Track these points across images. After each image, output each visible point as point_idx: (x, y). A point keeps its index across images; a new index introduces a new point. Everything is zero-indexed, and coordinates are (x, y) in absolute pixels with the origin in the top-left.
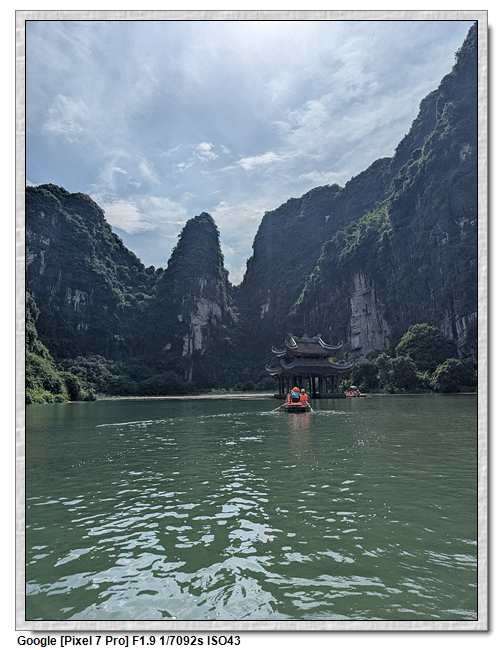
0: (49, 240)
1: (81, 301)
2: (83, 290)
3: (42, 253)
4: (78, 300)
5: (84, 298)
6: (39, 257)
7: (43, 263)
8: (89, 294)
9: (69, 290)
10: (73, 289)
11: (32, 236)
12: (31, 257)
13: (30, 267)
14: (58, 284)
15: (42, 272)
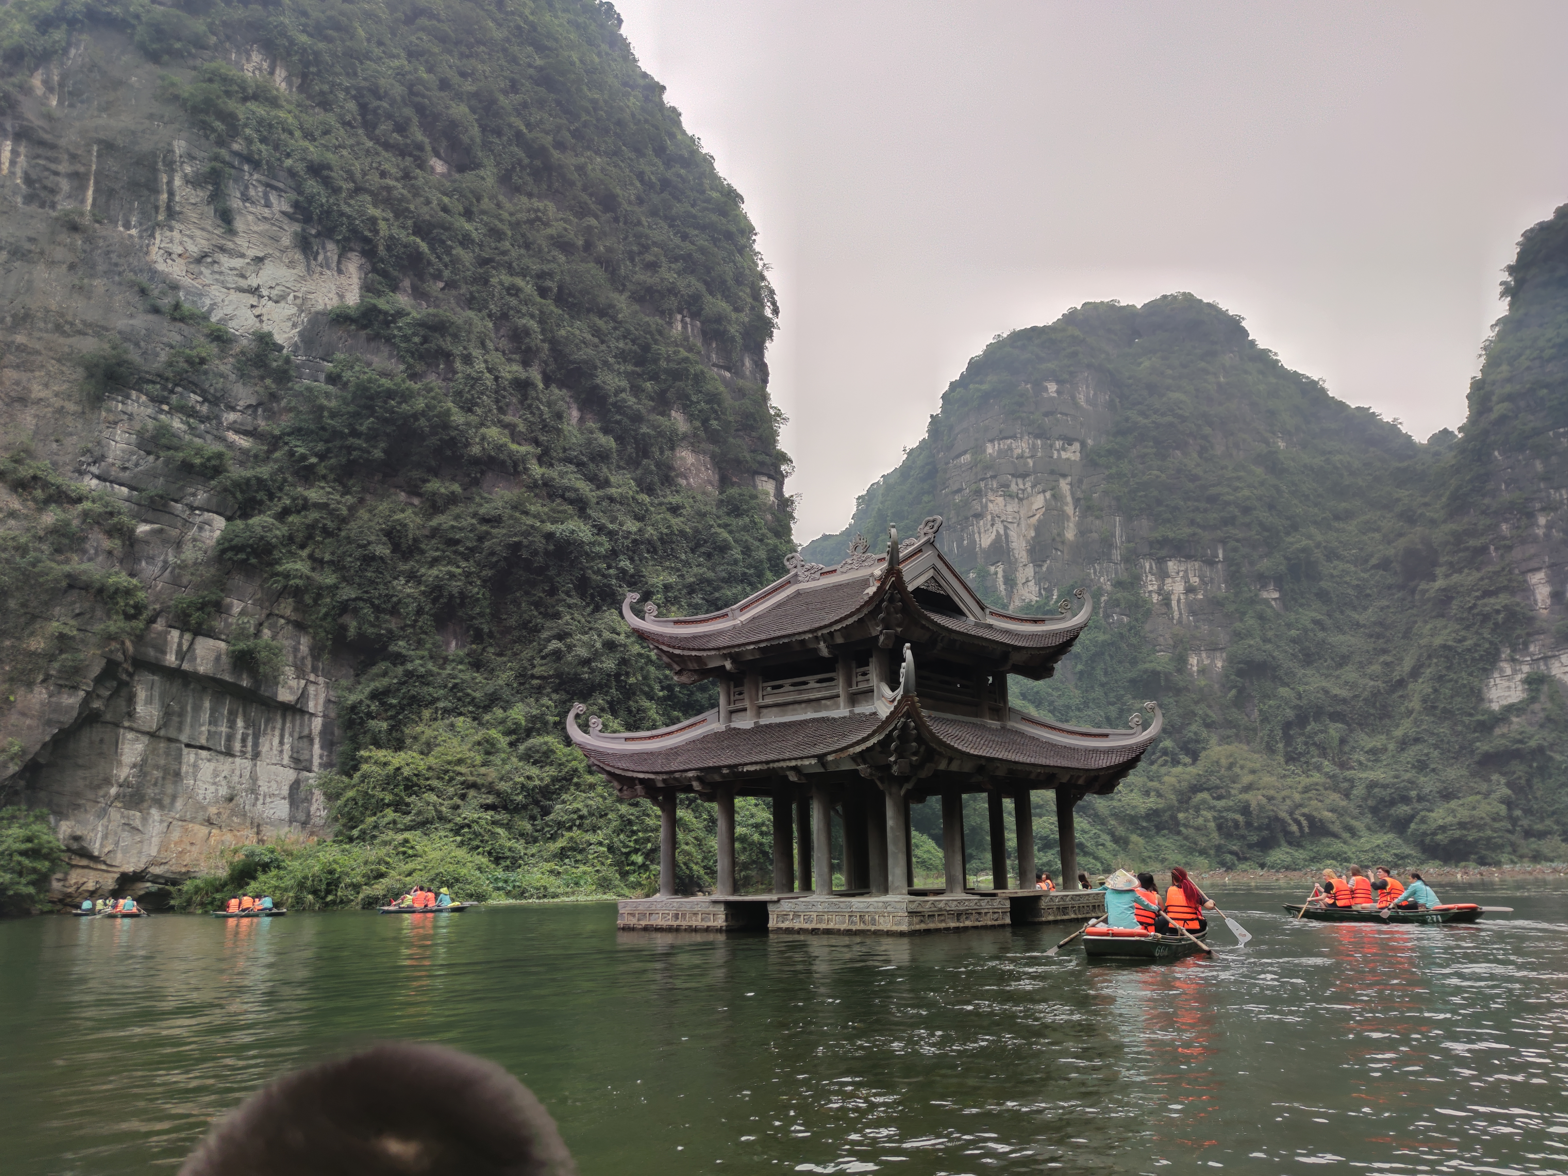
0: (1077, 446)
1: (1190, 590)
2: (1189, 557)
3: (1064, 486)
4: (1177, 588)
5: (1195, 580)
6: (1057, 497)
7: (1069, 509)
8: (1211, 562)
9: (1147, 564)
10: (1161, 561)
11: (1034, 448)
12: (1039, 501)
13: (1039, 528)
14: (1116, 555)
15: (1070, 534)
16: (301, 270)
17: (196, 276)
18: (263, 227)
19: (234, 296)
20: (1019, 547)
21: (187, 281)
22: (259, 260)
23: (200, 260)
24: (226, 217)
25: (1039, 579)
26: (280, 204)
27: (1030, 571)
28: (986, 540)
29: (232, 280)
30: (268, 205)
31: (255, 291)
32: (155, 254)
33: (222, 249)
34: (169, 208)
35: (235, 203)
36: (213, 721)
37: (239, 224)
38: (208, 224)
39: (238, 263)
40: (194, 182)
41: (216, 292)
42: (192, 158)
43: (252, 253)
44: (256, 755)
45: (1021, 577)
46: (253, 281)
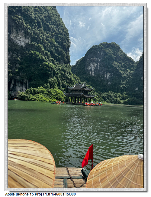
0: (100, 59)
1: (109, 76)
2: (110, 72)
3: (98, 63)
6: (97, 65)
7: (99, 66)
8: (112, 73)
9: (105, 73)
10: (107, 73)
11: (96, 59)
12: (96, 65)
13: (95, 68)
14: (102, 72)
15: (98, 69)
16: (25, 39)
17: (15, 39)
18: (21, 34)
19: (18, 41)
20: (93, 70)
21: (14, 39)
22: (21, 37)
23: (15, 37)
24: (18, 33)
25: (95, 73)
26: (23, 32)
27: (94, 72)
28: (90, 69)
29: (18, 39)
30: (22, 31)
31: (20, 41)
32: (11, 36)
33: (17, 36)
34: (12, 31)
35: (19, 31)
36: (19, 84)
37: (19, 34)
38: (16, 33)
39: (19, 38)
40: (15, 28)
41: (17, 40)
42: (14, 26)
43: (20, 37)
44: (22, 87)
45: (93, 73)
46: (20, 40)
